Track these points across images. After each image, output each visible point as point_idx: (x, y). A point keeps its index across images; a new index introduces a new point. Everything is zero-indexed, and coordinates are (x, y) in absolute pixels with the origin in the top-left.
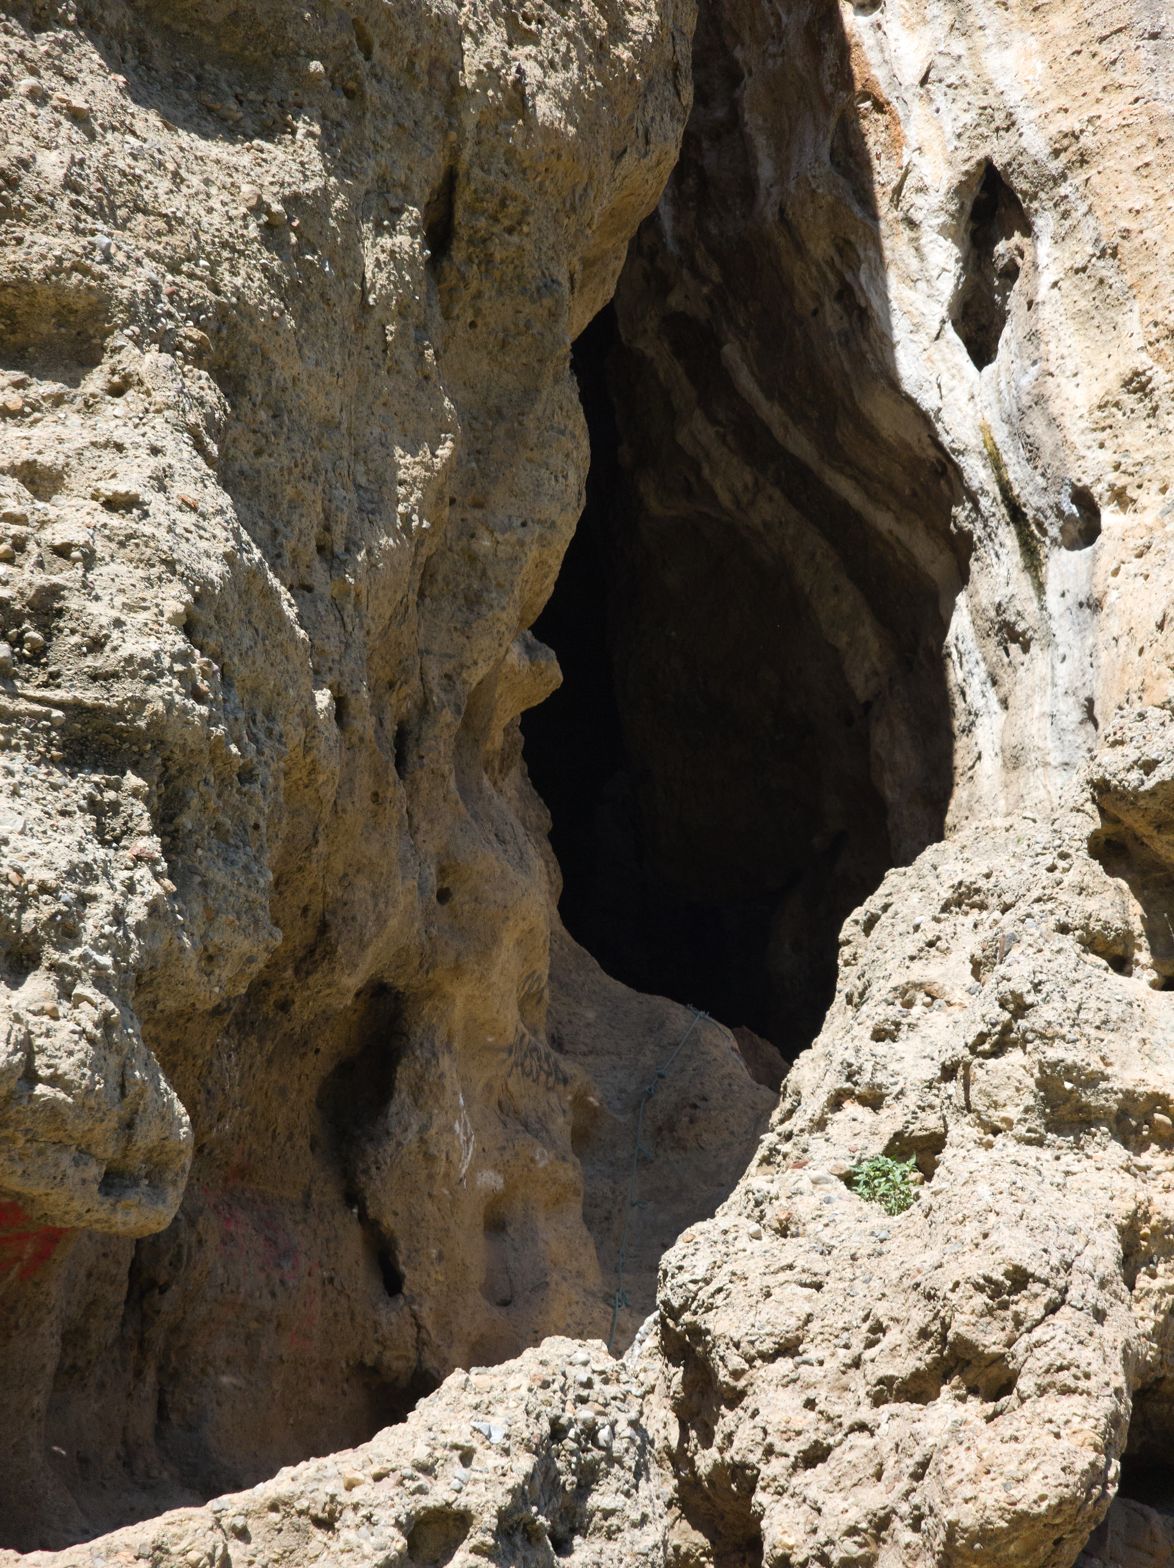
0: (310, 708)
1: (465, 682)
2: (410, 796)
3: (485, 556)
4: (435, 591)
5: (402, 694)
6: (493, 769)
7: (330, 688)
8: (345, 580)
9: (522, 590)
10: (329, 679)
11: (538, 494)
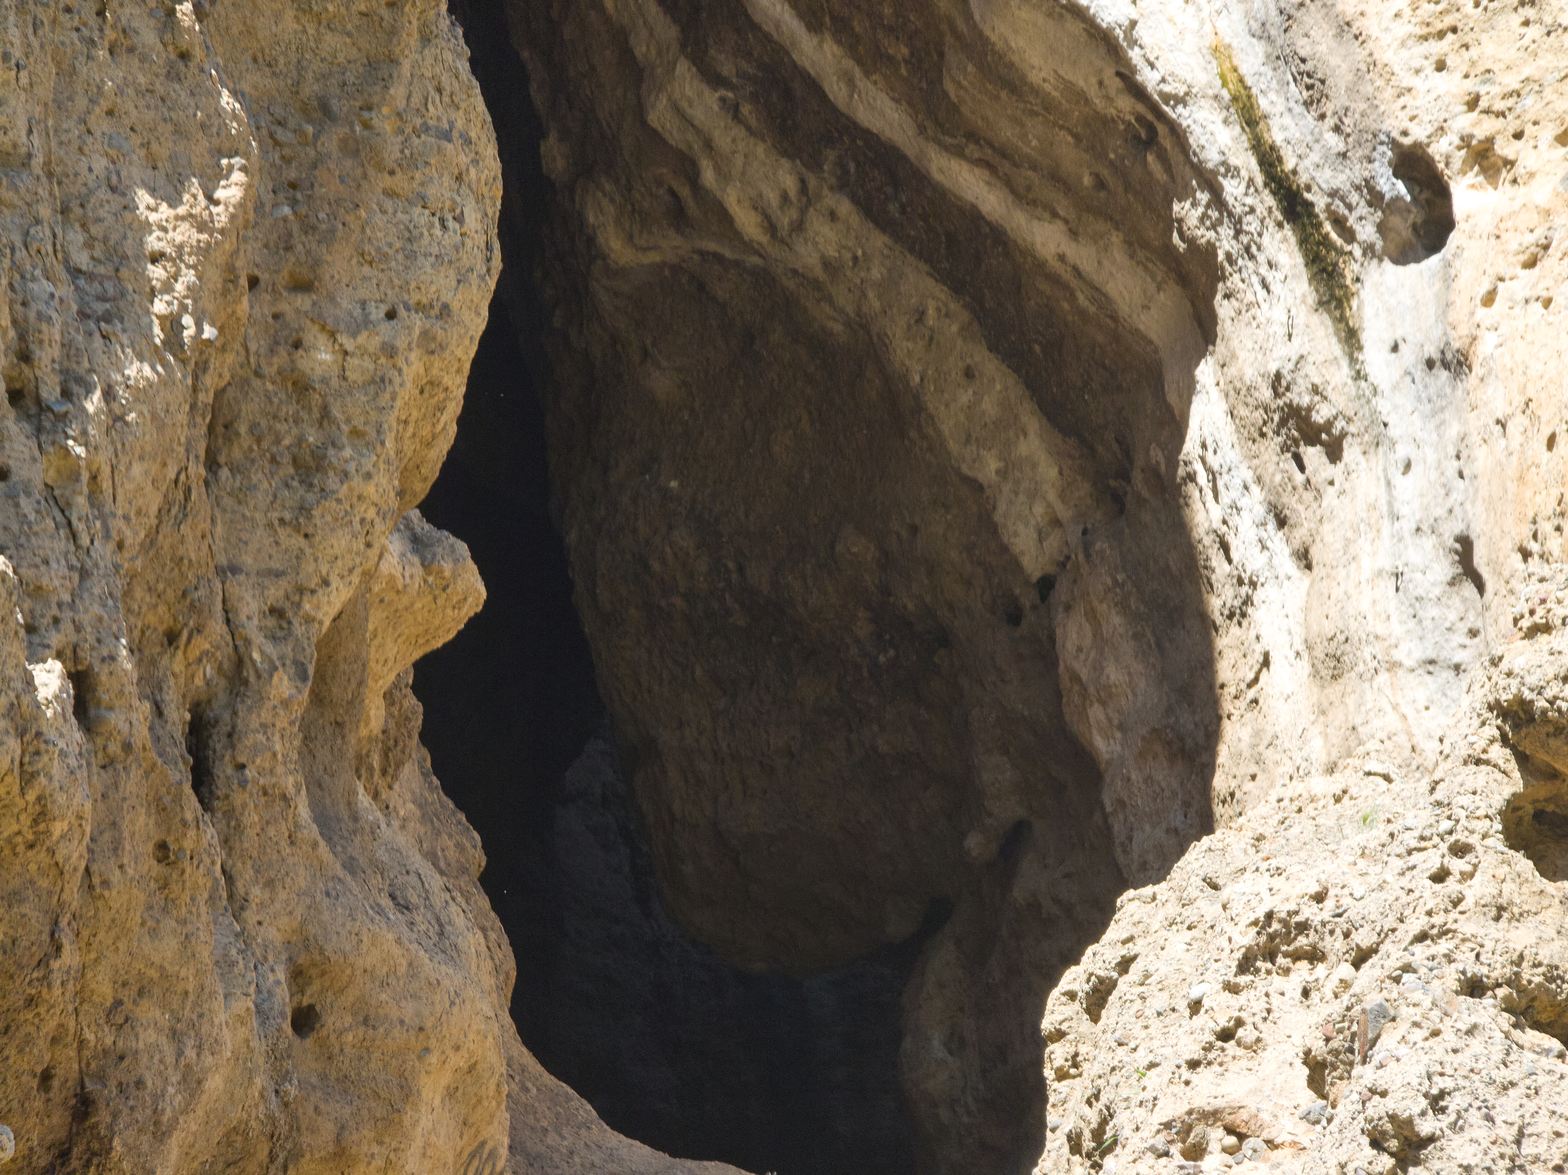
0: (26, 700)
1: (309, 620)
2: (225, 841)
3: (324, 381)
4: (237, 454)
5: (194, 652)
6: (371, 769)
7: (59, 656)
8: (67, 451)
9: (398, 439)
10: (56, 639)
11: (411, 256)
